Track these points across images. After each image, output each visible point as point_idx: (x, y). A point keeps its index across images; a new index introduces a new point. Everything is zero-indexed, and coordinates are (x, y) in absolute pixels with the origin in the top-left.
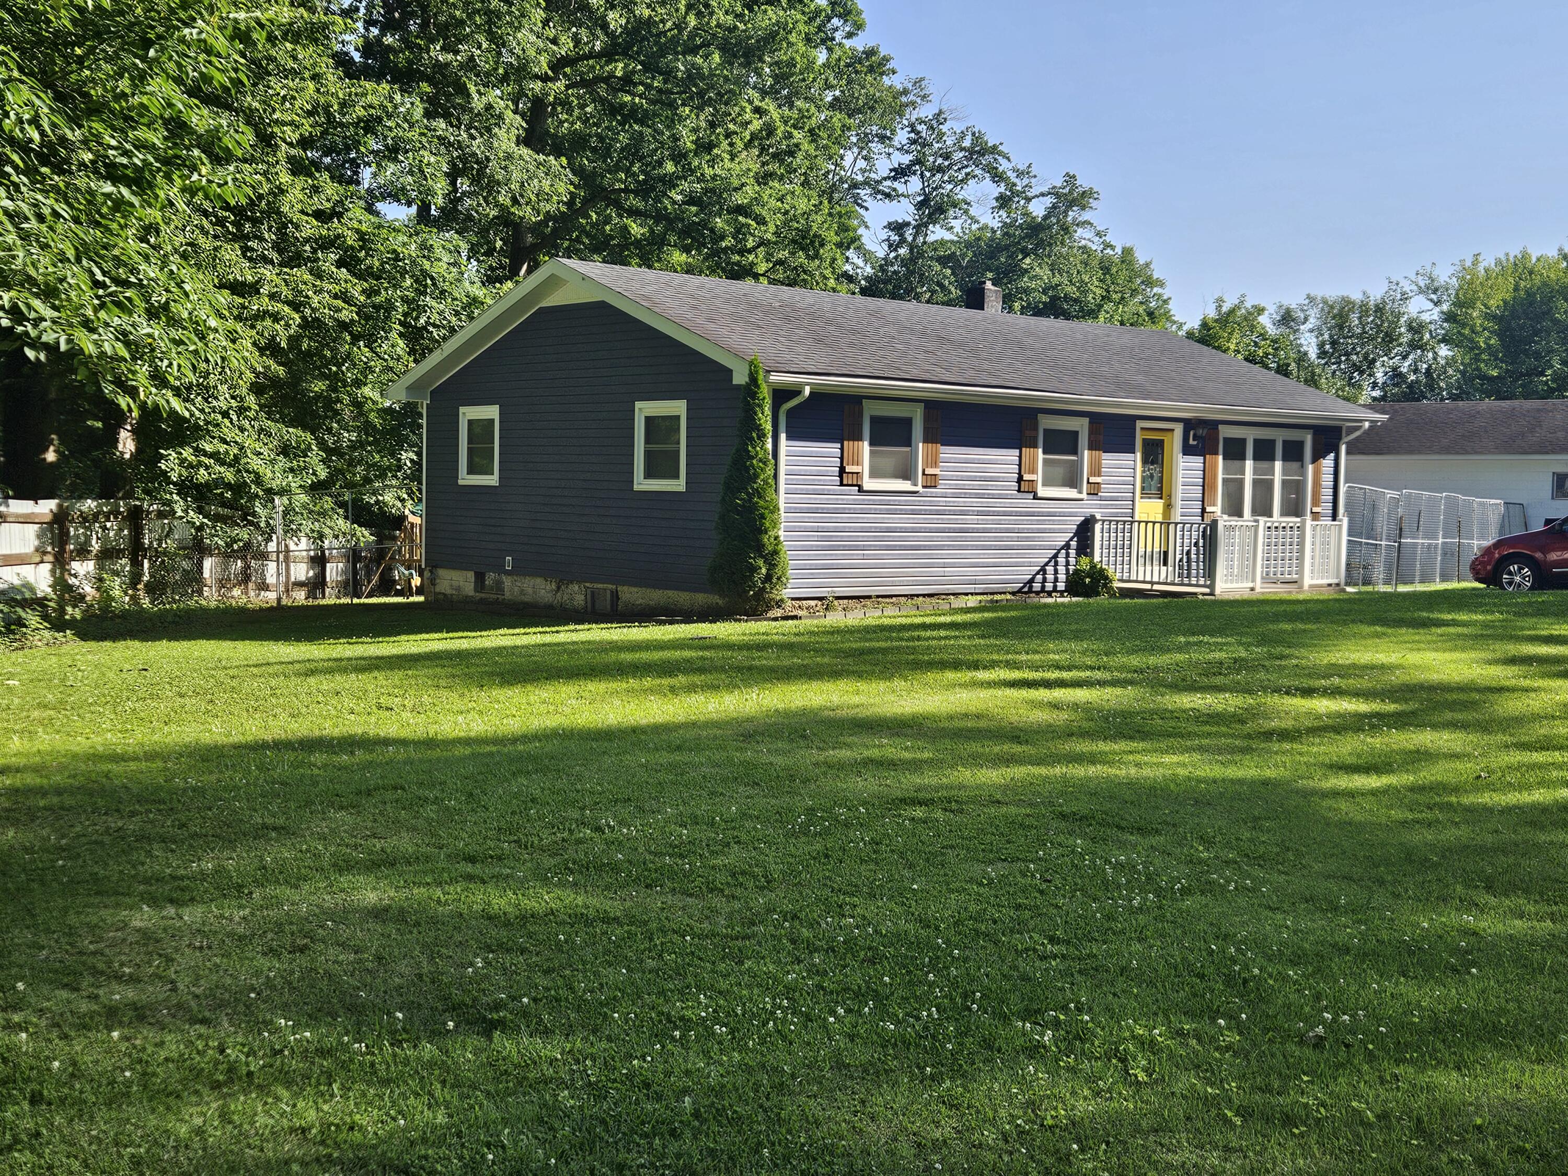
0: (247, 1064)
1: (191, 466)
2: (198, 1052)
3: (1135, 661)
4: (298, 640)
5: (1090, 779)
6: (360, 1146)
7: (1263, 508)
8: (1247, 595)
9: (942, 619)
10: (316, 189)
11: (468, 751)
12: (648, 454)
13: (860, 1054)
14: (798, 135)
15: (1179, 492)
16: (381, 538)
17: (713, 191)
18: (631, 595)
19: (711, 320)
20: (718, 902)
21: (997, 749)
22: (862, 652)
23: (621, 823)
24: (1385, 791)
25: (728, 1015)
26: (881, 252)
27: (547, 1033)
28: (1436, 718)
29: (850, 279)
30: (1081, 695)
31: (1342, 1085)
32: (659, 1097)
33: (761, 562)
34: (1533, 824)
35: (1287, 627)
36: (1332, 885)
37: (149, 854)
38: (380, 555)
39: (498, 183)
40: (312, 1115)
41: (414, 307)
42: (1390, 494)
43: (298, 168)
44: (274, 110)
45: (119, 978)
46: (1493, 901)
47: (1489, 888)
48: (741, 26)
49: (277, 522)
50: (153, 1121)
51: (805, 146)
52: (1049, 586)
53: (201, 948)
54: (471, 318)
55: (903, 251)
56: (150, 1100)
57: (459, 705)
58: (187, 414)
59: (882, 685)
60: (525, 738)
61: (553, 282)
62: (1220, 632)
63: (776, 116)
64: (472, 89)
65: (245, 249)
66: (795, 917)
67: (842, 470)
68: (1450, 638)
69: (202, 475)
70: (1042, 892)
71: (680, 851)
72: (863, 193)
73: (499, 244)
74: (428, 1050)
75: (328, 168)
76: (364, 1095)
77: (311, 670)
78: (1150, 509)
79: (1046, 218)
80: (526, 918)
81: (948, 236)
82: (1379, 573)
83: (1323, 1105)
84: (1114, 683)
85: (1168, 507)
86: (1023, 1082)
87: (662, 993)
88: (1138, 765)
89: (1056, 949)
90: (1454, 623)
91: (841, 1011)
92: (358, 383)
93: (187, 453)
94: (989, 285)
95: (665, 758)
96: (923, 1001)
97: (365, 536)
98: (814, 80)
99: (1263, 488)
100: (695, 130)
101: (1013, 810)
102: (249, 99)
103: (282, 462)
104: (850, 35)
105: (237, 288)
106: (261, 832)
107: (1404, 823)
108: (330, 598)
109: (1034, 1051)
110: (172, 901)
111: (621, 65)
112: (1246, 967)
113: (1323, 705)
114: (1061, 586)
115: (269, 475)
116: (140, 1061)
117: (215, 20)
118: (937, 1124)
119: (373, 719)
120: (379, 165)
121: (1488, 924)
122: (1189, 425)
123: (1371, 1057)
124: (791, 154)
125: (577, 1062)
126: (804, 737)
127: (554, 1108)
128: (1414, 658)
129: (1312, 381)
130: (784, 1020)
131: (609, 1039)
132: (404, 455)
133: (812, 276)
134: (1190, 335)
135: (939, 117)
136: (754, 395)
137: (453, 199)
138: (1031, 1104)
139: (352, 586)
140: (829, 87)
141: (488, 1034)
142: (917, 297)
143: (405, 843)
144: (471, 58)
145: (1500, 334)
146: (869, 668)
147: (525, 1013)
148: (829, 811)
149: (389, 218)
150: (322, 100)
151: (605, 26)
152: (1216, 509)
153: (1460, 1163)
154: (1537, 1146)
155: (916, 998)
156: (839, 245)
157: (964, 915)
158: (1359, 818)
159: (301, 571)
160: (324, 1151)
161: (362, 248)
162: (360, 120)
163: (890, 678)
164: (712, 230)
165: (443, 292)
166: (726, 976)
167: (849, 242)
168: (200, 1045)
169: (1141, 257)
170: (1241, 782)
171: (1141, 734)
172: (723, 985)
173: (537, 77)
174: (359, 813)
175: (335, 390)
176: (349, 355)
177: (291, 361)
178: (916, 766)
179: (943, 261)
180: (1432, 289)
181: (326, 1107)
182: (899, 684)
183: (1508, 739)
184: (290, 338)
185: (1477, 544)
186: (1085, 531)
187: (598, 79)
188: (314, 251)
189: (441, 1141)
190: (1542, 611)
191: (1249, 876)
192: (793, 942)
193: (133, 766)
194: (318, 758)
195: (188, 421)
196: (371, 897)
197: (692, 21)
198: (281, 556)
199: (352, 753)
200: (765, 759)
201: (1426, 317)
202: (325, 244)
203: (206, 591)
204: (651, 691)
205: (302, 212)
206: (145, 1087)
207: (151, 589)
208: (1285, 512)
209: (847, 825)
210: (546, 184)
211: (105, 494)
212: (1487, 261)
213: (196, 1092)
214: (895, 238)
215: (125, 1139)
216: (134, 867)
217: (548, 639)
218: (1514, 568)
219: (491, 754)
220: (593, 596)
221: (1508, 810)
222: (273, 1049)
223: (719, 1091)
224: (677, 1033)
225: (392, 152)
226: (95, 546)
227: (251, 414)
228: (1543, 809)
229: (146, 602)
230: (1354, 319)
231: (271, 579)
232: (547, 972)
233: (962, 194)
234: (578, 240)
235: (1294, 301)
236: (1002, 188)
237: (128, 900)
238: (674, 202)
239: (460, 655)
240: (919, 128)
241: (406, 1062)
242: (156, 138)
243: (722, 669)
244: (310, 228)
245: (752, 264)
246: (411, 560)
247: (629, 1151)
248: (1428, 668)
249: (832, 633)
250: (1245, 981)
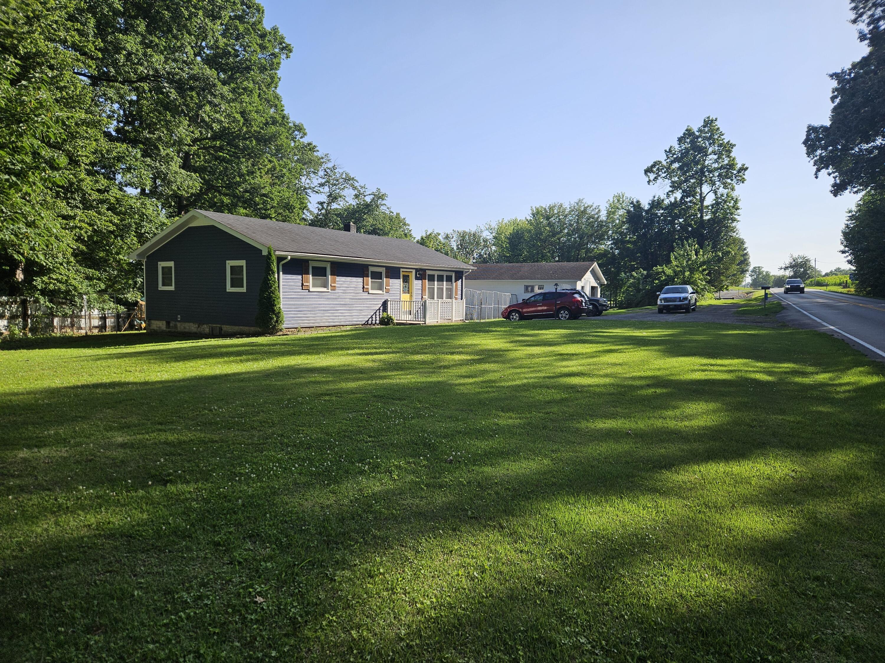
0: (66, 504)
1: (46, 283)
2: (46, 501)
3: (400, 345)
4: (94, 348)
5: (384, 384)
6: (112, 529)
7: (440, 297)
8: (436, 324)
9: (338, 334)
10: (97, 182)
11: (161, 386)
12: (232, 279)
13: (303, 479)
14: (285, 170)
15: (414, 292)
16: (129, 310)
17: (254, 188)
18: (226, 328)
19: (254, 233)
20: (255, 432)
21: (354, 376)
22: (310, 346)
23: (220, 408)
24: (474, 383)
25: (256, 470)
26: (316, 211)
27: (188, 482)
28: (489, 360)
29: (305, 220)
30: (382, 357)
31: (457, 474)
32: (230, 501)
33: (274, 316)
34: (516, 391)
35: (448, 333)
36: (457, 413)
37: (27, 429)
38: (129, 316)
39: (172, 182)
40: (93, 520)
41: (139, 226)
42: (478, 292)
43: (89, 173)
44: (78, 151)
45: (13, 476)
46: (503, 414)
47: (502, 411)
48: (263, 131)
49: (85, 303)
50: (26, 528)
51: (287, 174)
52: (374, 322)
53: (48, 463)
54: (162, 230)
55: (323, 211)
56: (25, 520)
57: (158, 369)
58: (45, 264)
59: (316, 356)
60: (183, 380)
61: (193, 218)
62: (427, 336)
63: (277, 164)
64: (161, 148)
65: (68, 203)
66: (282, 435)
67: (302, 285)
68: (495, 335)
69: (51, 287)
70: (367, 421)
71: (241, 416)
72: (309, 191)
73: (173, 204)
74: (141, 493)
75: (103, 174)
76: (114, 510)
77: (98, 358)
78: (406, 297)
79: (371, 202)
80: (180, 443)
81: (338, 207)
82: (475, 316)
83: (451, 481)
84: (393, 352)
85: (411, 296)
86: (358, 483)
87: (232, 465)
88: (400, 379)
89: (370, 439)
90: (496, 331)
91: (297, 465)
92: (118, 254)
93: (45, 279)
94: (351, 223)
95: (236, 385)
96: (326, 460)
97: (122, 309)
98: (290, 152)
99: (440, 290)
100: (247, 167)
101: (359, 395)
102: (68, 146)
103: (86, 282)
104: (301, 138)
105: (64, 217)
106: (74, 419)
107: (479, 393)
108: (108, 332)
109: (362, 472)
110: (36, 446)
111: (218, 142)
112: (430, 440)
113: (457, 357)
114: (378, 322)
115: (80, 287)
116: (21, 506)
117: (49, 115)
118: (328, 499)
119: (123, 376)
120: (123, 174)
121: (502, 422)
122: (417, 270)
123: (466, 465)
124: (283, 177)
125: (199, 491)
126: (288, 375)
127: (190, 509)
128: (484, 342)
129: (455, 257)
130: (277, 470)
131: (212, 483)
132: (138, 279)
133: (291, 218)
134: (418, 242)
135: (334, 167)
136: (270, 259)
137: (155, 187)
138: (360, 490)
139: (118, 327)
140: (295, 155)
141: (165, 485)
142: (329, 227)
143: (134, 420)
144: (160, 137)
145: (509, 243)
146: (311, 351)
147: (180, 476)
148: (296, 399)
149: (129, 193)
150: (99, 149)
151: (212, 128)
152: (426, 297)
153: (490, 494)
154: (513, 487)
155: (323, 459)
156: (300, 209)
157: (341, 431)
158: (466, 391)
159: (96, 322)
160: (97, 532)
161: (117, 204)
162: (115, 157)
163: (319, 354)
164: (254, 202)
165: (151, 221)
166: (256, 458)
167: (304, 207)
168: (47, 498)
169: (402, 216)
170: (431, 382)
171: (402, 369)
172: (255, 460)
173: (186, 144)
174: (116, 410)
175: (108, 256)
176: (114, 242)
177: (89, 245)
178: (327, 382)
179: (338, 215)
180: (490, 229)
181: (99, 517)
182: (321, 356)
183: (510, 365)
184: (88, 236)
185: (504, 307)
186: (385, 304)
187: (210, 147)
188: (98, 204)
189: (145, 524)
190: (521, 327)
191: (432, 411)
192: (281, 444)
193: (21, 397)
194: (100, 391)
195: (46, 267)
196: (120, 440)
197: (245, 129)
198: (87, 317)
199: (114, 388)
200: (273, 383)
201: (488, 237)
202: (102, 202)
203: (55, 331)
204: (233, 362)
205: (92, 189)
206: (23, 515)
207: (31, 330)
208: (447, 298)
209: (302, 403)
210: (191, 183)
211: (10, 295)
212: (506, 221)
213: (45, 516)
214: (320, 207)
215: (14, 536)
216: (20, 434)
217: (194, 344)
218: (514, 314)
219: (170, 386)
220: (212, 329)
221: (508, 387)
222: (77, 497)
223: (252, 497)
224: (237, 478)
225: (129, 169)
226: (7, 314)
227: (72, 264)
228: (519, 386)
229: (30, 335)
230: (467, 237)
231: (83, 325)
232: (189, 461)
233: (342, 193)
234: (204, 203)
235: (449, 232)
236: (356, 192)
237: (18, 447)
238: (240, 191)
239: (159, 351)
240: (327, 170)
241: (132, 497)
242: (28, 159)
243: (259, 353)
244: (95, 196)
245: (270, 214)
246: (141, 317)
247: (218, 520)
248: (487, 345)
249: (299, 340)
250: (430, 445)
